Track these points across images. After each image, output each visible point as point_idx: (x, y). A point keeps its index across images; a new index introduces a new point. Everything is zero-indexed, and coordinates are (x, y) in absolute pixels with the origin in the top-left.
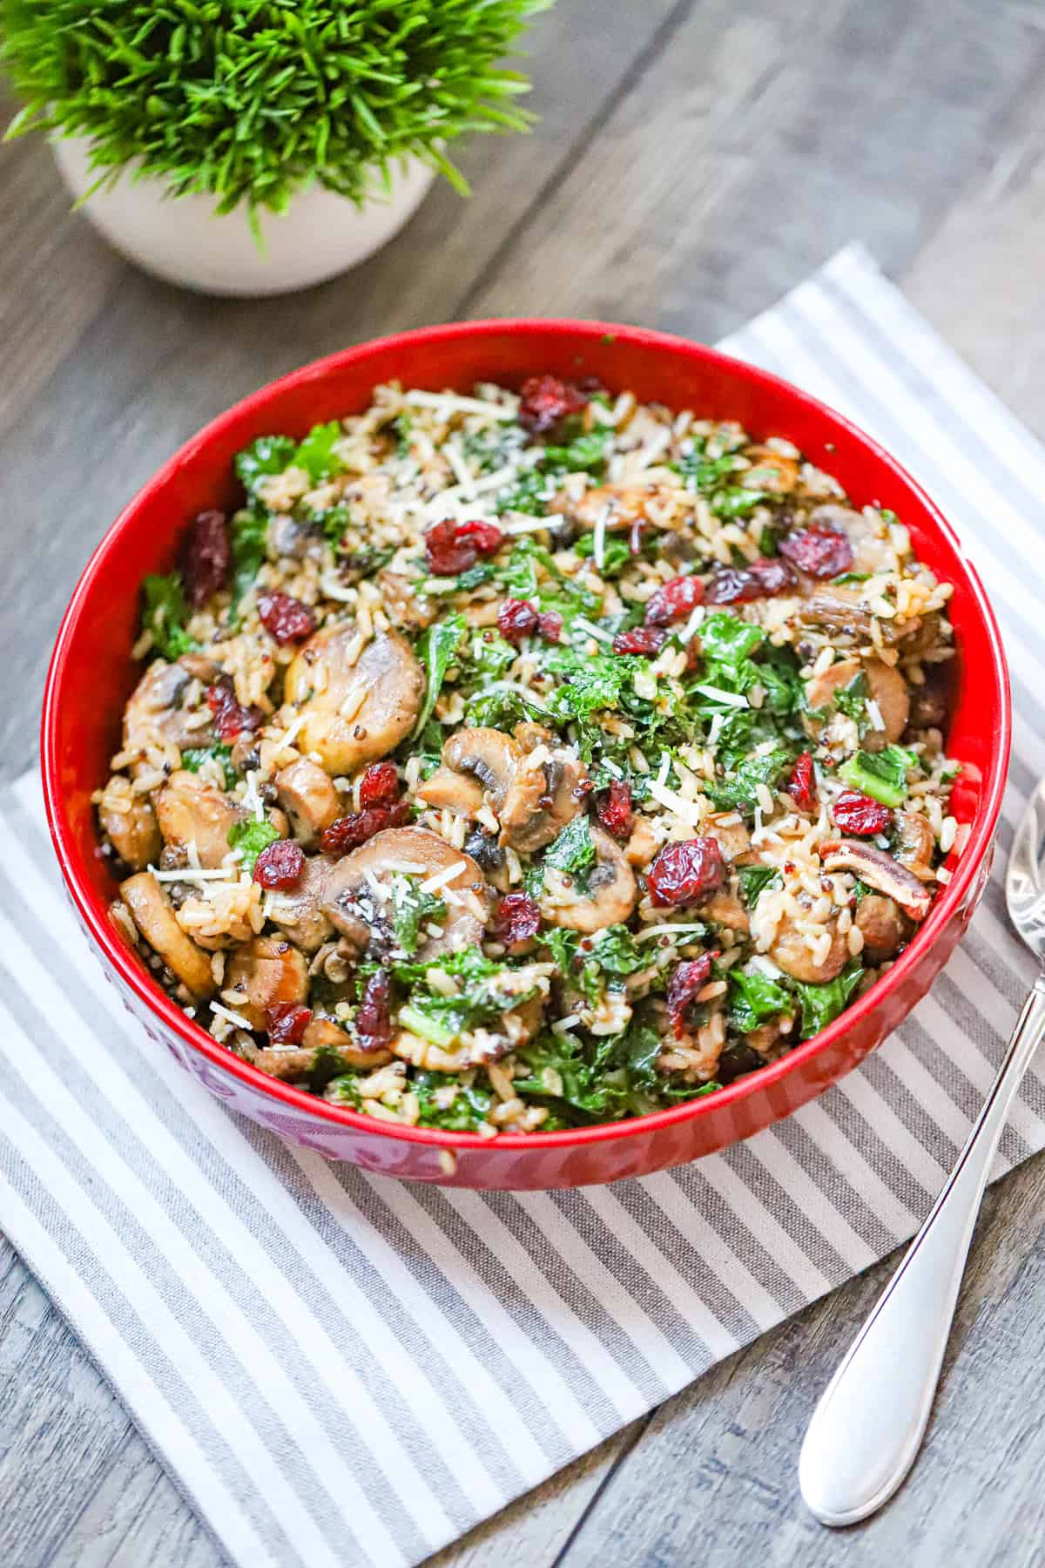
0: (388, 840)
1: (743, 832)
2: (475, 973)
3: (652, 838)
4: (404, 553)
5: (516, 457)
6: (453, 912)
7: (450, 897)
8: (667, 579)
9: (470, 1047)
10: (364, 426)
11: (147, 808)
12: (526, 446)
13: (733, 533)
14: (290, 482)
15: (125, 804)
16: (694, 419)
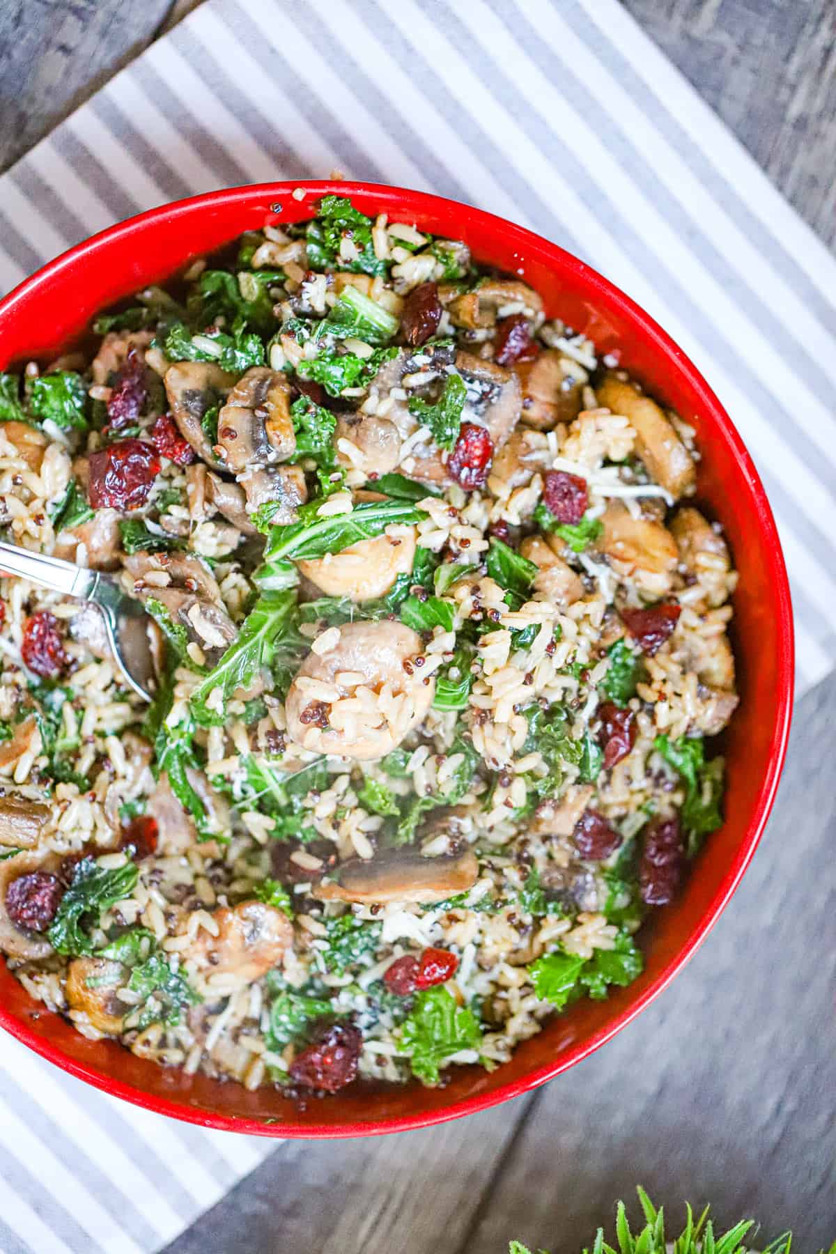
5: (360, 1003)
9: (327, 291)
10: (519, 1026)
11: (685, 568)
12: (353, 1014)
13: (128, 910)
15: (702, 560)
16: (182, 1065)
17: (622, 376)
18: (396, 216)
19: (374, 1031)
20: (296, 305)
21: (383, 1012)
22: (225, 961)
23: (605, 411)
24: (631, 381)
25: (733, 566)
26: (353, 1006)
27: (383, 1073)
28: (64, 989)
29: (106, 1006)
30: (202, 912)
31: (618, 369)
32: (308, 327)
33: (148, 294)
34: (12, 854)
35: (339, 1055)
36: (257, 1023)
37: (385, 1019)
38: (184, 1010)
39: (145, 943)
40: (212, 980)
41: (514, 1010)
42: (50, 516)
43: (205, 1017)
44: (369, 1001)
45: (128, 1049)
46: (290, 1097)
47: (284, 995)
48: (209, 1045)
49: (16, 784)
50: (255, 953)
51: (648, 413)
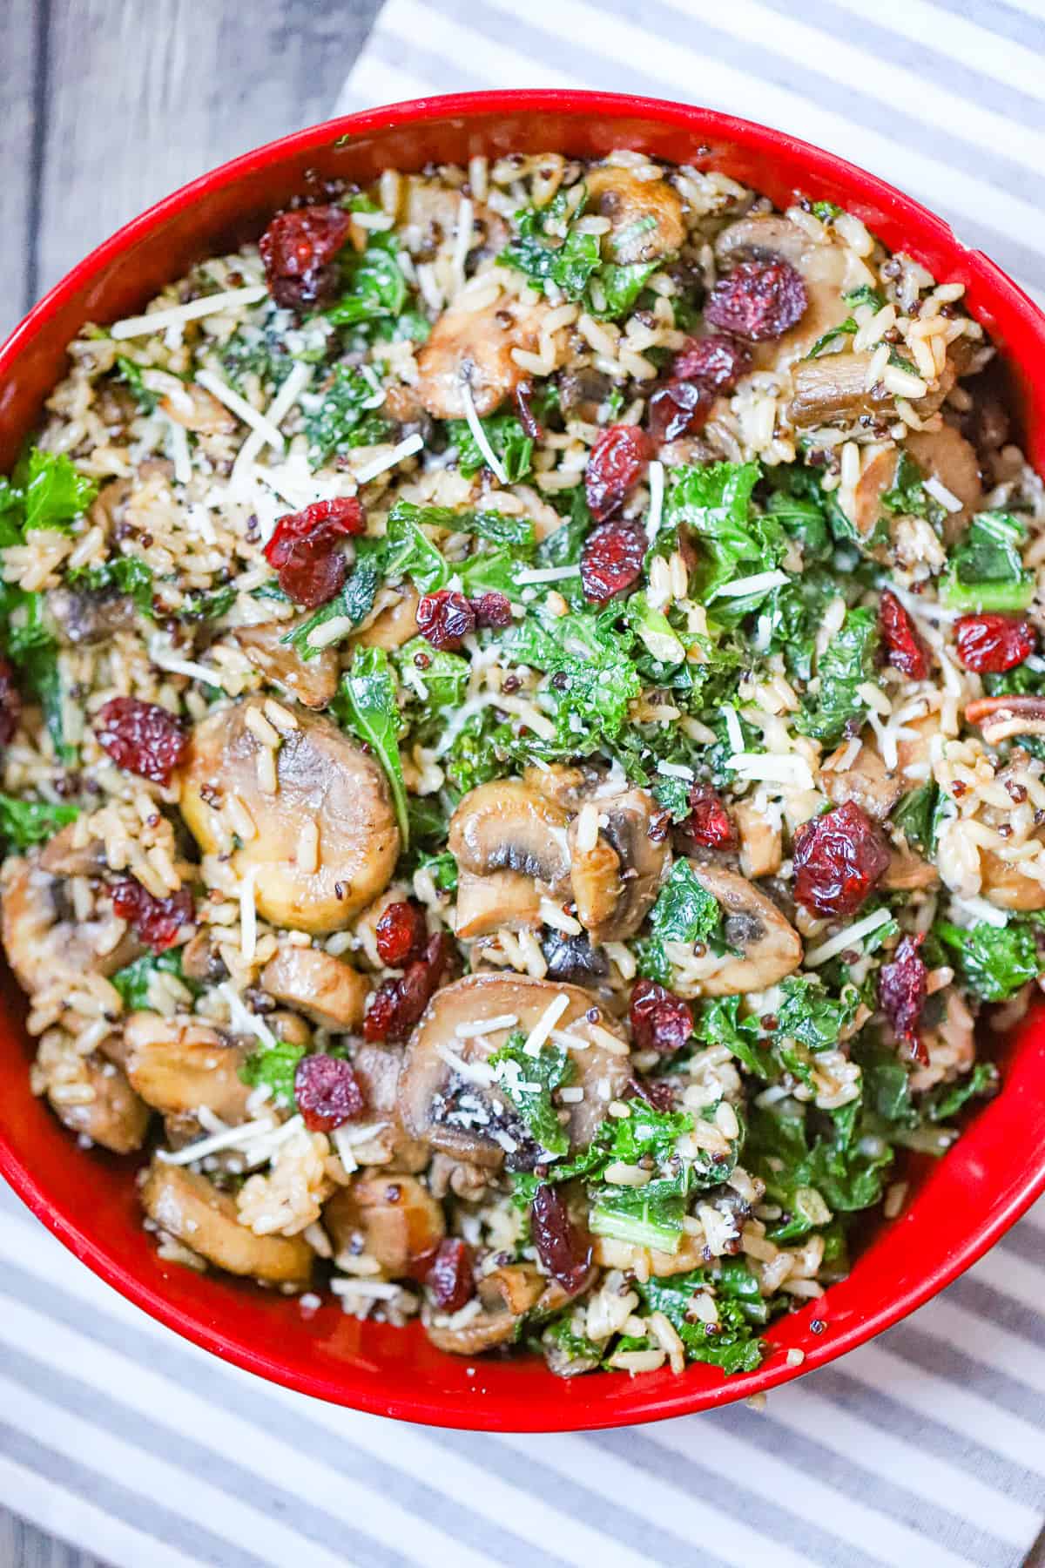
0: (448, 1002)
1: (870, 758)
2: (660, 1144)
3: (769, 828)
4: (244, 582)
5: (295, 341)
6: (582, 1059)
7: (567, 1041)
8: (591, 441)
9: (703, 1235)
10: (76, 396)
11: (109, 1070)
12: (299, 324)
13: (641, 335)
14: (43, 554)
15: (85, 1092)
16: (491, 166)
17: (289, 1288)
18: (664, 1377)
19: (261, 315)
20: (738, 1203)
21: (261, 344)
22: (491, 323)
23: (291, 1231)
24: (275, 1289)
25: (45, 1099)
26: (301, 334)
27: (226, 265)
28: (681, 200)
29: (618, 200)
30: (545, 373)
31: (298, 1295)
32: (702, 1177)
33: (944, 1141)
34: (819, 347)
35: (292, 263)
36: (417, 260)
37: (254, 335)
38: (516, 237)
39: (600, 304)
40: (497, 292)
41: (92, 416)
42: (947, 798)
43: (487, 238)
44: (285, 350)
45: (569, 157)
46: (333, 181)
47: (397, 311)
48: (466, 205)
49: (852, 439)
50: (455, 351)
51: (235, 1255)
